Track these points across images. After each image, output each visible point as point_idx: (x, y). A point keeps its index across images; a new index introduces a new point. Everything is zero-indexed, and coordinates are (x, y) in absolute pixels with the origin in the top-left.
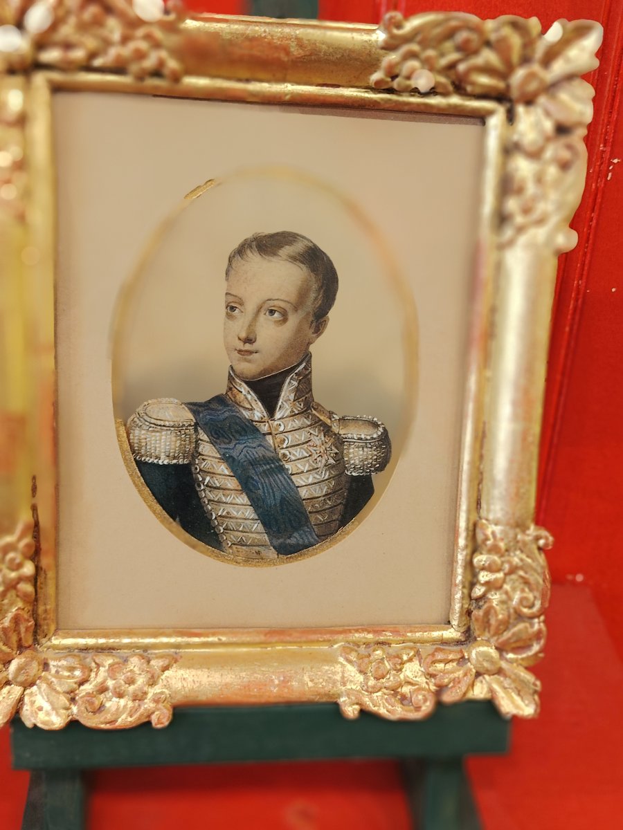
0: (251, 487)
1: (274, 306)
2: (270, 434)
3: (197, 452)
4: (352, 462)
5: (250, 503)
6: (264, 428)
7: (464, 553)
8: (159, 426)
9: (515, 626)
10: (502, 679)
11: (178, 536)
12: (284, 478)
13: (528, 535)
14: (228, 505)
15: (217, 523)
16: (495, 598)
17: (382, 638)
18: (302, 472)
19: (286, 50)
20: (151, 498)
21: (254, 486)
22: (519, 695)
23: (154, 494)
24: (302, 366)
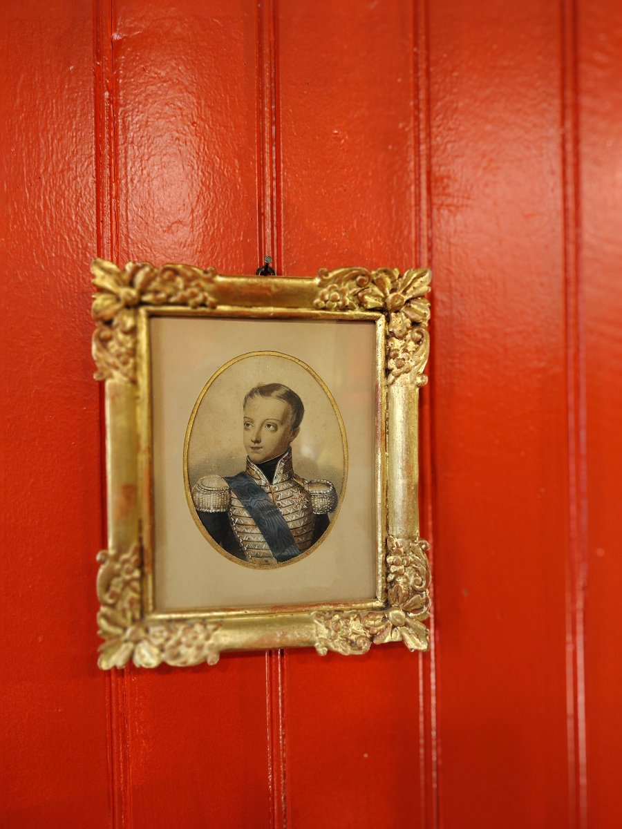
0: (261, 524)
1: (270, 423)
2: (271, 493)
3: (231, 504)
4: (316, 506)
5: (261, 533)
6: (267, 490)
7: (382, 556)
8: (209, 491)
9: (412, 597)
10: (408, 629)
11: (221, 553)
12: (280, 517)
13: (416, 543)
14: (249, 534)
15: (243, 545)
16: (401, 580)
17: (338, 608)
18: (289, 514)
19: (269, 289)
21: (262, 522)
22: (418, 638)
23: (207, 529)
24: (287, 455)
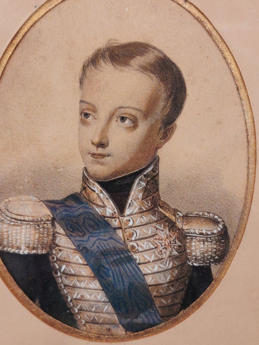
0: (104, 275)
1: (125, 114)
2: (120, 228)
3: (54, 243)
4: (194, 254)
5: (101, 288)
6: (115, 223)
8: (19, 221)
11: (38, 316)
12: (132, 267)
14: (82, 290)
15: (72, 305)
18: (149, 262)
20: (14, 284)
21: (105, 273)
23: (15, 280)
24: (150, 169)
